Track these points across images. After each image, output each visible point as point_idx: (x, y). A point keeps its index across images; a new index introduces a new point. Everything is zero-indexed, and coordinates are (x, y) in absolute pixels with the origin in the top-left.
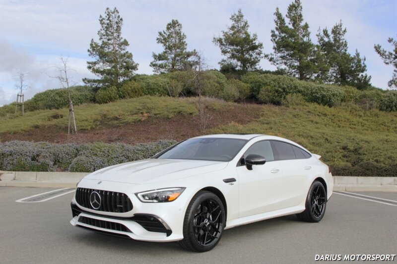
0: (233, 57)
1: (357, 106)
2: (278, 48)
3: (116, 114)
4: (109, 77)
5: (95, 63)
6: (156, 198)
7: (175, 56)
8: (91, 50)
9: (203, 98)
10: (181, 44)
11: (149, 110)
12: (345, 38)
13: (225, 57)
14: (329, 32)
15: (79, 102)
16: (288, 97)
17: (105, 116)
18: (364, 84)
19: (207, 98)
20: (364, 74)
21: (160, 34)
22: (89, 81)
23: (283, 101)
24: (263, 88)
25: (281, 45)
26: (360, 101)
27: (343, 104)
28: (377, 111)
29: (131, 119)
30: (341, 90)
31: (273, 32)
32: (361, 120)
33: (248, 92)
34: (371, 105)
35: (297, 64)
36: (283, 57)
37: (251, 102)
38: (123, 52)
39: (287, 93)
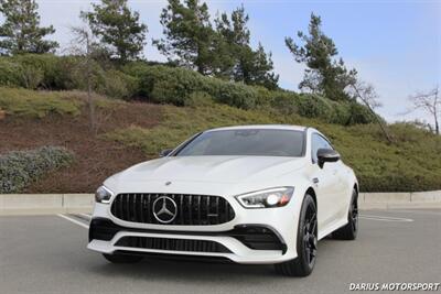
0: (107, 40)
1: (275, 110)
2: (172, 33)
6: (262, 202)
7: (24, 32)
11: (5, 105)
12: (248, 27)
13: (98, 40)
14: (229, 18)
16: (193, 95)
18: (271, 84)
20: (270, 72)
23: (186, 102)
26: (278, 104)
27: (258, 106)
31: (164, 10)
34: (291, 109)
35: (195, 55)
39: (190, 91)
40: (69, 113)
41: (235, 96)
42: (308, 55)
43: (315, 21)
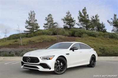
0: (67, 24)
1: (103, 37)
2: (80, 21)
3: (33, 40)
4: (31, 30)
5: (27, 26)
6: (46, 59)
7: (50, 24)
8: (26, 22)
9: (58, 36)
10: (52, 21)
11: (43, 39)
12: (98, 18)
13: (65, 24)
14: (94, 17)
15: (22, 37)
16: (83, 35)
17: (30, 41)
18: (105, 31)
19: (60, 36)
20: (105, 28)
21: (46, 18)
22: (26, 31)
23: (82, 36)
24: (76, 32)
25: (81, 20)
26: (104, 35)
27: (99, 36)
28: (109, 38)
29: (38, 41)
30: (98, 33)
31: (78, 17)
32: (104, 41)
33: (71, 33)
34: (107, 37)
35: (85, 26)
36: (81, 24)
37: (73, 37)
38: (35, 23)
39: (83, 34)
40: (55, 40)
41: (93, 34)
42: (113, 23)
43: (115, 15)
